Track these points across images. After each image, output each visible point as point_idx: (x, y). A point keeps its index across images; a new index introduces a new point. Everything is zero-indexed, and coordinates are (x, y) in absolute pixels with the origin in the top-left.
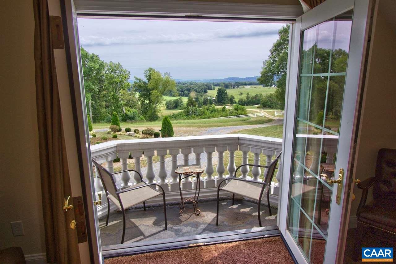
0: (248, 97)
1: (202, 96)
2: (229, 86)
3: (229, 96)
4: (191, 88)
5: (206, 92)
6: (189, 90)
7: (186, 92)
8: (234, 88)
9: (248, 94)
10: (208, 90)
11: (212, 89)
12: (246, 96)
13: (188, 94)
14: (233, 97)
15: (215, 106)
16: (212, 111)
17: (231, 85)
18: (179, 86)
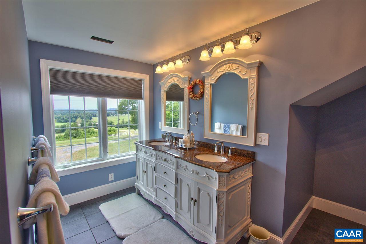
0: (123, 122)
1: (87, 122)
2: (110, 114)
3: (109, 122)
4: (78, 115)
5: (91, 119)
6: (76, 117)
7: (74, 119)
8: (113, 115)
9: (123, 120)
10: (93, 117)
11: (96, 117)
12: (122, 121)
13: (76, 120)
14: (112, 122)
15: (94, 129)
16: (91, 133)
17: (111, 114)
18: (67, 114)
